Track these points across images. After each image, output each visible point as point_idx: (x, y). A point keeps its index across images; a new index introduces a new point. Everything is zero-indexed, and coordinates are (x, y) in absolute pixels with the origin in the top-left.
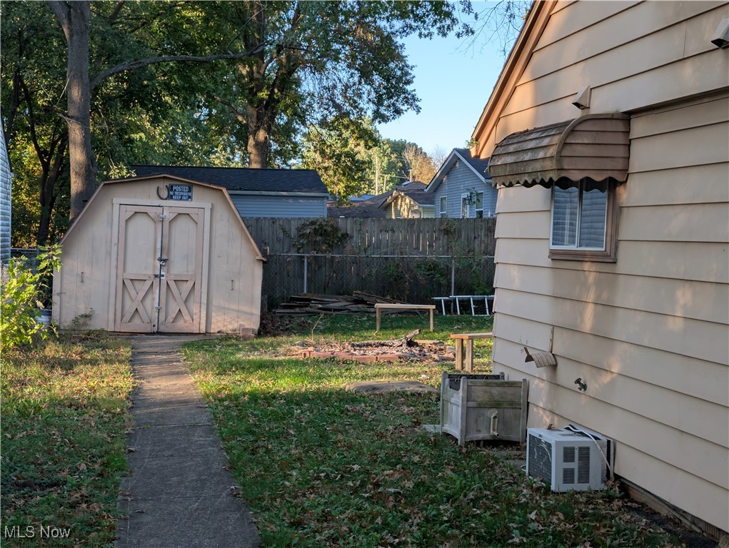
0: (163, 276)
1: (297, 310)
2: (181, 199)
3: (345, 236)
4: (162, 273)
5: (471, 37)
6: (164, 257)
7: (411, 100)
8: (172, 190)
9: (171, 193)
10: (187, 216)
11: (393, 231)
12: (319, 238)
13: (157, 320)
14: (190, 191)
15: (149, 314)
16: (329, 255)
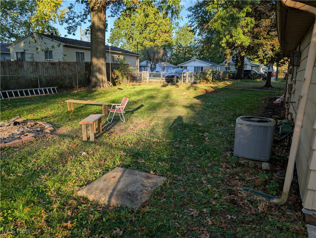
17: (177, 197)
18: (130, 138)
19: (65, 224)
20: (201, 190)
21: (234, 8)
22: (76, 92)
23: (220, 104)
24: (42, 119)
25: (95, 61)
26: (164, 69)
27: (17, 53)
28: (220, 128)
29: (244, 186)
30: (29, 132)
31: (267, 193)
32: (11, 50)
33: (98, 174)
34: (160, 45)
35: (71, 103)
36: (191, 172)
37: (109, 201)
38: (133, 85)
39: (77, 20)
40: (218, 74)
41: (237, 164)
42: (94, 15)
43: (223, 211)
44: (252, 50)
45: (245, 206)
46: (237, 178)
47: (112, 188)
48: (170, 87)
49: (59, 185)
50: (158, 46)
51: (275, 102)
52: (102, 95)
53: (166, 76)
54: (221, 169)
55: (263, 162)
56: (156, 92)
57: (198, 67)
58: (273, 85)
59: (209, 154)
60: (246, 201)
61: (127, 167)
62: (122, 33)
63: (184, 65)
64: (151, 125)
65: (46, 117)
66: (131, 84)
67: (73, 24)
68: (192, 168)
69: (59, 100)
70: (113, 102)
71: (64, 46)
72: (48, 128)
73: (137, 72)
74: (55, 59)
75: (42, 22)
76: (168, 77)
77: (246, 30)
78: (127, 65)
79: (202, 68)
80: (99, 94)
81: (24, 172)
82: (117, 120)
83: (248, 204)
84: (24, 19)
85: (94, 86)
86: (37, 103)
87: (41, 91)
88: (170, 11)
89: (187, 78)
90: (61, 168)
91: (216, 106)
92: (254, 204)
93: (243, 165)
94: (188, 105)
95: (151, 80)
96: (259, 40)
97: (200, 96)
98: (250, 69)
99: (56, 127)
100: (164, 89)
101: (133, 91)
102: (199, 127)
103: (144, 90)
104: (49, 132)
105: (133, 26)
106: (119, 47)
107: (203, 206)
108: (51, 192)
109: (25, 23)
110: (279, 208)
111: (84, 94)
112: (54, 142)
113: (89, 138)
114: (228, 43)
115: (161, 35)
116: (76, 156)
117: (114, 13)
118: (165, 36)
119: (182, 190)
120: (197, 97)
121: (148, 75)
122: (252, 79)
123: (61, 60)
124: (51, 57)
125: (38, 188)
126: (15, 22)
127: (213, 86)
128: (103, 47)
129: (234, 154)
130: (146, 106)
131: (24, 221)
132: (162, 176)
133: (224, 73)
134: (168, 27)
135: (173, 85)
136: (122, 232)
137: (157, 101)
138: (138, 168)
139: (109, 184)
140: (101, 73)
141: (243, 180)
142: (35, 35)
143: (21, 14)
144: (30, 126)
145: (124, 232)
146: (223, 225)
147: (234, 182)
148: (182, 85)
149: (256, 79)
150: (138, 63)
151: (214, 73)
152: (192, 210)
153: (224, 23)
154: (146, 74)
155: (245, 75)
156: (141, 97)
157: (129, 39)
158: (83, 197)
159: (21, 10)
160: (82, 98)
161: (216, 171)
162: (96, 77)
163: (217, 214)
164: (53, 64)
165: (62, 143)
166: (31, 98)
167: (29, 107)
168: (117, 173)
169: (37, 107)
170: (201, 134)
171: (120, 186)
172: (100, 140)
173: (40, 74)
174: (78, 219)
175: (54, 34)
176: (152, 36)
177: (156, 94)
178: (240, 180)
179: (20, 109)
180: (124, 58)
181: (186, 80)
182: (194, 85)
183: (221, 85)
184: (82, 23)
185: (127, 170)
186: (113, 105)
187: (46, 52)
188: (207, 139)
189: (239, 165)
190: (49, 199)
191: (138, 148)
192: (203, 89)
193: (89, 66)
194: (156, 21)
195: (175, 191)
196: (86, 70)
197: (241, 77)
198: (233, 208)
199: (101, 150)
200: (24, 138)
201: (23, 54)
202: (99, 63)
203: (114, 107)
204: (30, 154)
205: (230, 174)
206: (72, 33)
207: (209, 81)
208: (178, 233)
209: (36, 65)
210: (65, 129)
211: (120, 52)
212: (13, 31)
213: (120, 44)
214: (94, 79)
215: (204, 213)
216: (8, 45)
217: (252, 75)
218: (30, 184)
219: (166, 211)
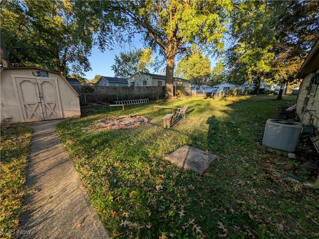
0: (42, 102)
1: (85, 107)
2: (44, 76)
3: (93, 90)
4: (42, 101)
5: (113, 50)
6: (41, 96)
7: (91, 69)
8: (39, 73)
9: (39, 74)
10: (48, 83)
11: (104, 89)
12: (87, 90)
13: (43, 117)
14: (47, 74)
15: (39, 114)
16: (91, 94)
17: (226, 169)
18: (189, 128)
19: (161, 176)
20: (242, 167)
21: (259, 48)
22: (157, 101)
23: (244, 110)
24: (142, 115)
25: (168, 85)
26: (204, 89)
27: (131, 83)
28: (248, 126)
29: (276, 169)
30: (138, 121)
31: (298, 177)
32: (129, 81)
33: (175, 148)
34: (203, 75)
35: (156, 107)
36: (233, 153)
37: (183, 166)
38: (187, 98)
39: (159, 64)
40: (241, 91)
41: (267, 151)
42: (168, 61)
43: (263, 185)
44: (269, 75)
45: (280, 184)
46: (268, 161)
47: (184, 158)
48: (209, 99)
49: (154, 152)
50: (201, 76)
51: (287, 110)
52: (171, 103)
53: (206, 92)
54: (254, 154)
55: (289, 152)
56: (201, 102)
57: (226, 88)
58: (283, 98)
59: (243, 142)
60: (281, 181)
61: (191, 145)
62: (181, 69)
63: (217, 86)
64: (201, 121)
65: (144, 114)
66: (186, 97)
67: (157, 66)
68: (233, 151)
69: (150, 106)
70: (178, 107)
71: (152, 78)
72: (146, 120)
73: (189, 91)
74: (148, 85)
75: (142, 67)
76: (208, 93)
77: (267, 62)
78: (184, 87)
79: (229, 88)
80: (169, 103)
81: (137, 142)
82: (180, 117)
83: (283, 183)
84: (134, 66)
85: (167, 99)
86: (140, 107)
87: (141, 101)
88: (216, 53)
89: (220, 94)
90: (154, 142)
91: (242, 111)
92: (288, 184)
93: (271, 153)
94: (222, 110)
95: (197, 95)
96: (276, 68)
97: (229, 104)
98: (264, 88)
99: (150, 119)
100: (206, 100)
101: (187, 101)
102: (233, 124)
103: (193, 101)
104: (146, 122)
105: (187, 66)
106: (179, 77)
107: (247, 179)
108: (151, 155)
109: (134, 68)
110: (315, 192)
111: (161, 102)
112: (150, 127)
113: (167, 127)
114: (252, 71)
115: (203, 70)
116: (161, 136)
117: (179, 58)
118: (206, 70)
119: (228, 165)
120: (227, 105)
121: (195, 92)
122: (265, 94)
123: (151, 85)
124: (146, 84)
125: (144, 152)
126: (130, 68)
127: (237, 98)
128: (172, 77)
129: (263, 144)
130: (196, 110)
131: (139, 170)
132: (214, 154)
133: (245, 91)
134: (208, 64)
135: (211, 98)
136: (194, 187)
137: (202, 107)
138: (197, 147)
139: (182, 155)
140: (170, 92)
141: (274, 164)
142: (139, 73)
143: (133, 64)
144: (137, 118)
145: (195, 187)
146: (266, 196)
147: (266, 165)
148: (217, 98)
149: (268, 94)
150: (190, 86)
151: (238, 91)
152: (238, 180)
153: (251, 58)
154: (194, 92)
155: (260, 92)
156: (192, 104)
157: (185, 73)
158: (168, 161)
159: (133, 62)
160: (161, 105)
161: (251, 155)
162: (168, 94)
163: (259, 186)
164: (147, 87)
165: (153, 128)
166: (137, 104)
167: (136, 109)
168: (186, 149)
169: (140, 109)
170: (235, 129)
171: (189, 157)
172: (173, 128)
173: (141, 93)
174: (167, 174)
175: (148, 73)
176: (198, 70)
177: (201, 103)
178: (271, 163)
179: (133, 109)
180: (183, 83)
181: (219, 95)
182: (224, 98)
183: (243, 98)
184: (162, 66)
185: (191, 148)
186: (179, 109)
187: (144, 82)
188: (240, 132)
189: (268, 152)
190: (150, 159)
191: (195, 135)
192: (231, 100)
193: (164, 88)
194: (201, 62)
195: (224, 165)
196: (163, 90)
197: (257, 93)
198: (272, 185)
199: (174, 134)
200: (136, 125)
201: (134, 83)
202: (170, 86)
203: (179, 110)
204: (139, 133)
205: (263, 159)
206: (157, 71)
207: (234, 96)
208: (232, 196)
209: (139, 88)
210: (154, 121)
211: (181, 80)
212: (129, 72)
213: (180, 76)
214: (167, 95)
215: (249, 184)
216: (127, 79)
217: (266, 92)
218: (140, 149)
219: (221, 179)
